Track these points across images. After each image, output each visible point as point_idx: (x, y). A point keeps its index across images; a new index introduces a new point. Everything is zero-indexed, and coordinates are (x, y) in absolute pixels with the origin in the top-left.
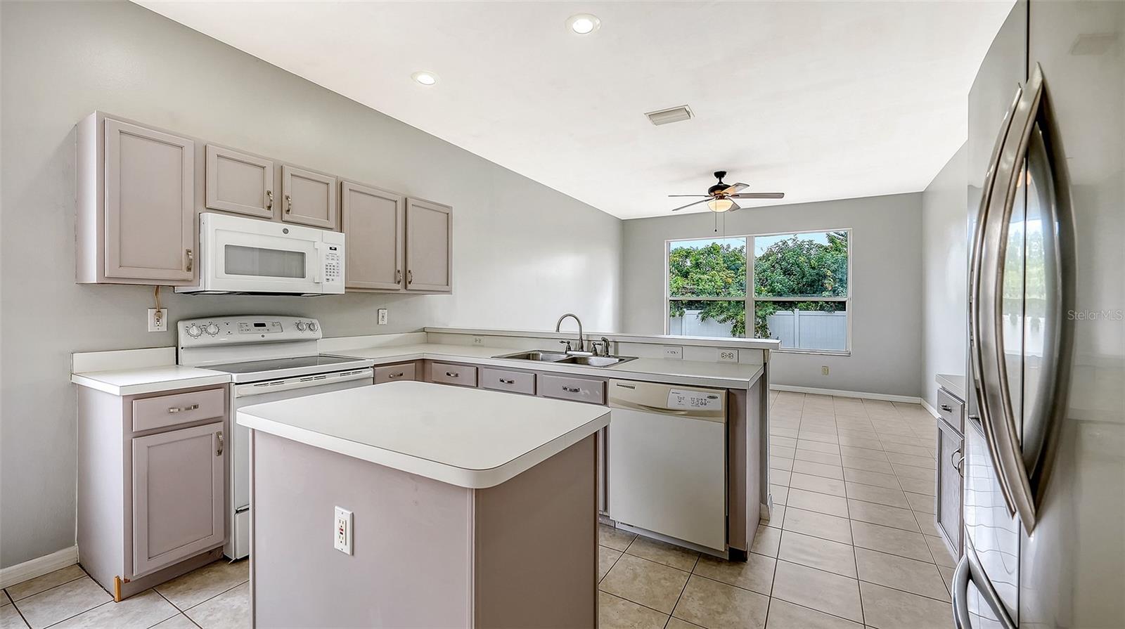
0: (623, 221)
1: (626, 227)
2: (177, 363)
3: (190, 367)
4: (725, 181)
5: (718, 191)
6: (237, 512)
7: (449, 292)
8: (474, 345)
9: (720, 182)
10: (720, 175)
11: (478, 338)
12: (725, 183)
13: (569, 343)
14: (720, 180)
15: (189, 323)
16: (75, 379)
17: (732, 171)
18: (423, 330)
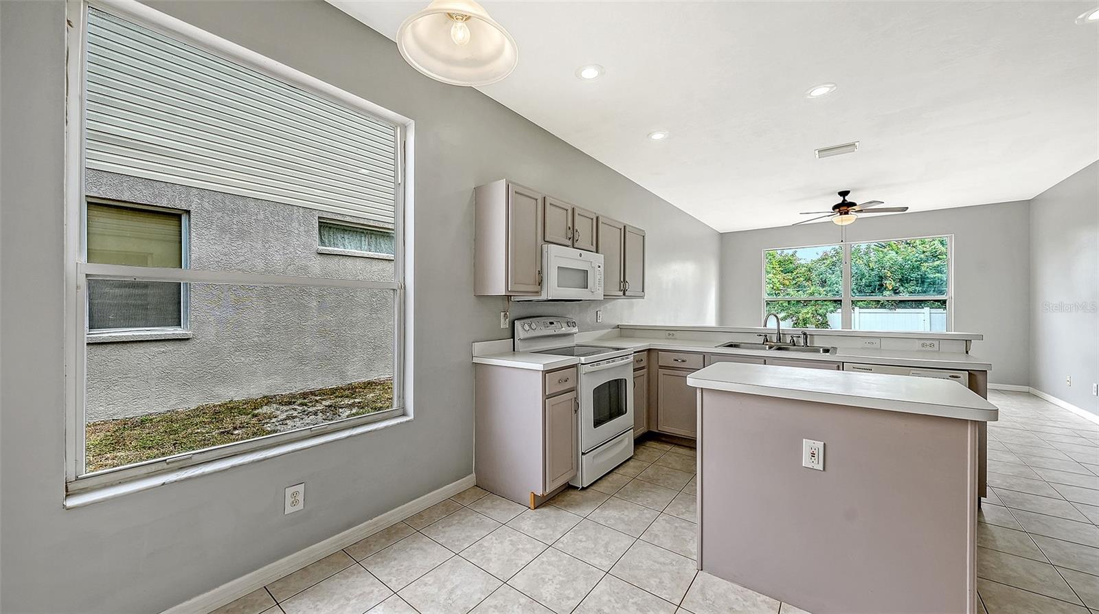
0: (721, 234)
1: (726, 240)
2: (514, 350)
3: (525, 353)
4: (849, 198)
5: (844, 207)
6: (583, 454)
7: (642, 297)
8: (668, 339)
9: (844, 200)
10: (844, 194)
11: (671, 332)
12: (849, 201)
13: (766, 336)
14: (844, 198)
15: (522, 321)
16: (475, 360)
17: (855, 190)
18: (618, 327)
